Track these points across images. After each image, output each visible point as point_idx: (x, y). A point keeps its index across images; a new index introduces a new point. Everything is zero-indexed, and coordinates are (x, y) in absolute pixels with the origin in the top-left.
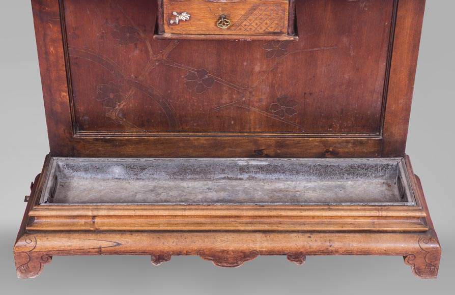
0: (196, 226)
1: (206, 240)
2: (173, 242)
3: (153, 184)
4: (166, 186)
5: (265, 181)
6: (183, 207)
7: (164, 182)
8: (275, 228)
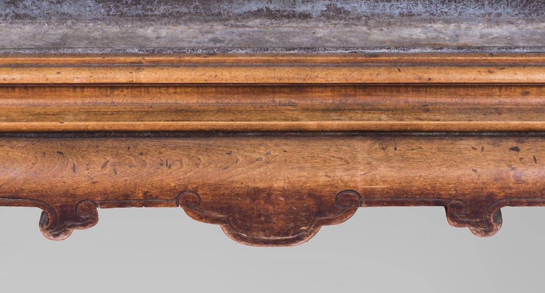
0: (174, 117)
1: (204, 159)
2: (104, 166)
3: (61, 31)
4: (97, 34)
5: (372, 22)
6: (134, 59)
7: (91, 25)
8: (409, 122)
